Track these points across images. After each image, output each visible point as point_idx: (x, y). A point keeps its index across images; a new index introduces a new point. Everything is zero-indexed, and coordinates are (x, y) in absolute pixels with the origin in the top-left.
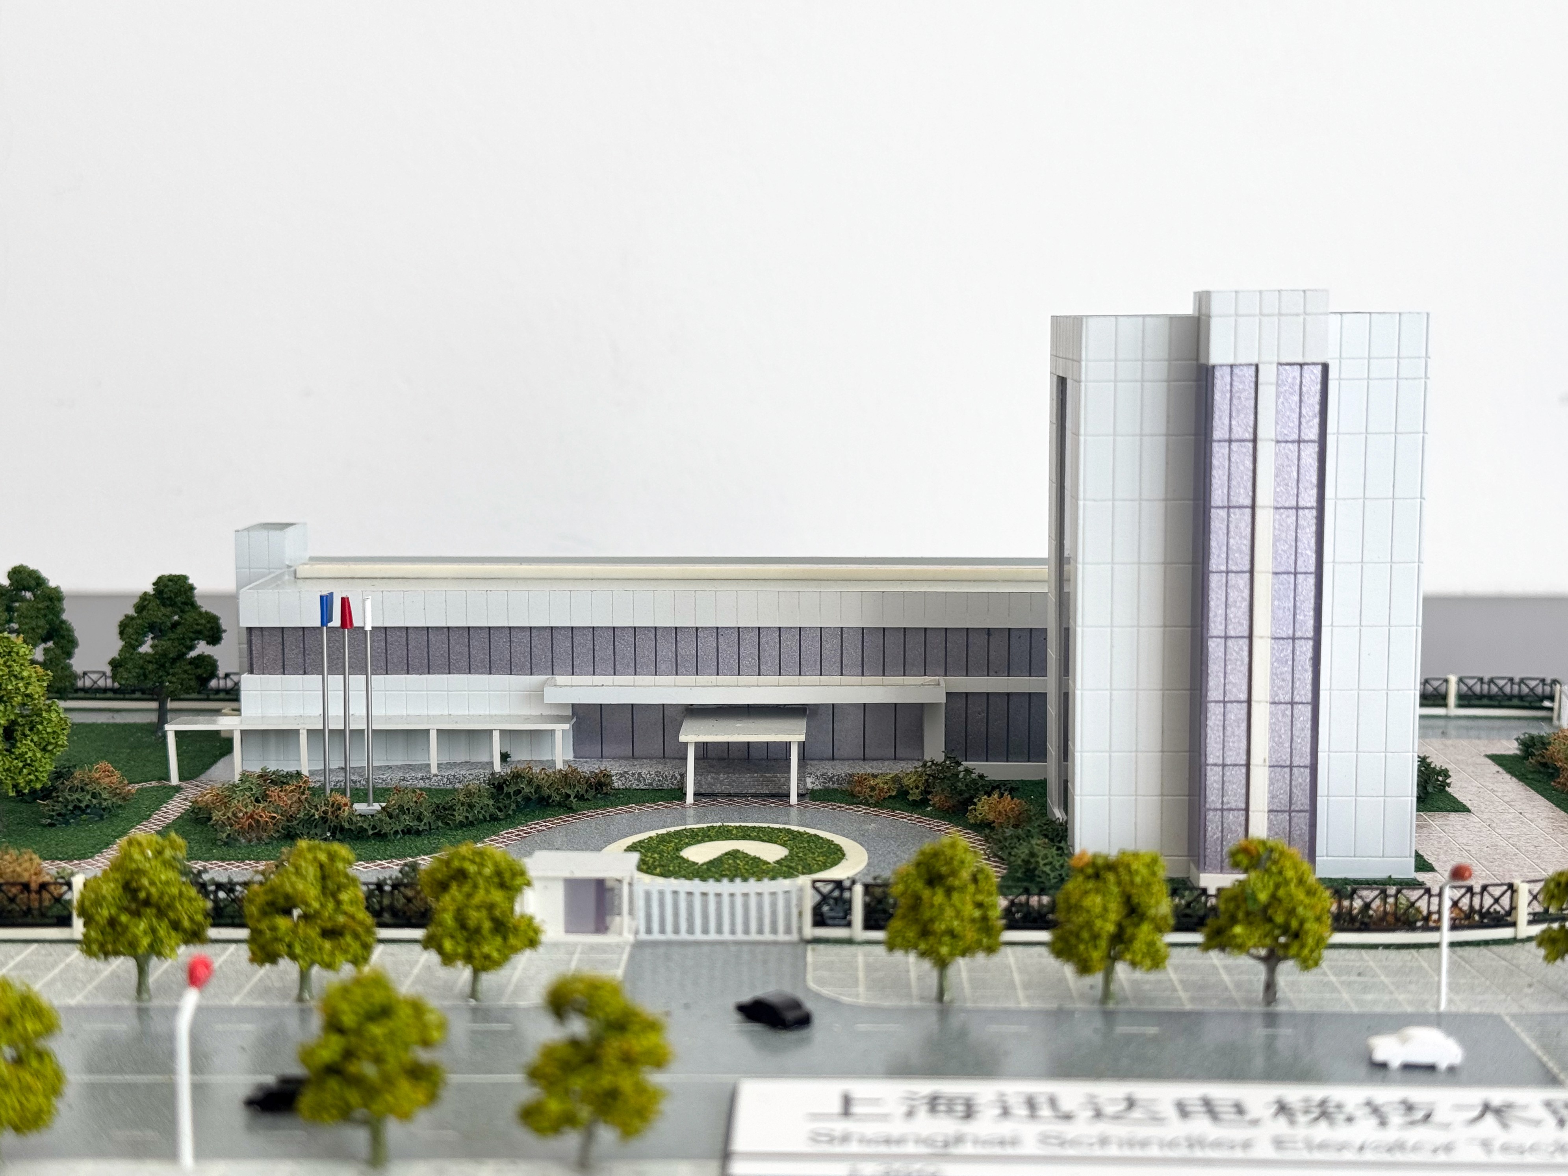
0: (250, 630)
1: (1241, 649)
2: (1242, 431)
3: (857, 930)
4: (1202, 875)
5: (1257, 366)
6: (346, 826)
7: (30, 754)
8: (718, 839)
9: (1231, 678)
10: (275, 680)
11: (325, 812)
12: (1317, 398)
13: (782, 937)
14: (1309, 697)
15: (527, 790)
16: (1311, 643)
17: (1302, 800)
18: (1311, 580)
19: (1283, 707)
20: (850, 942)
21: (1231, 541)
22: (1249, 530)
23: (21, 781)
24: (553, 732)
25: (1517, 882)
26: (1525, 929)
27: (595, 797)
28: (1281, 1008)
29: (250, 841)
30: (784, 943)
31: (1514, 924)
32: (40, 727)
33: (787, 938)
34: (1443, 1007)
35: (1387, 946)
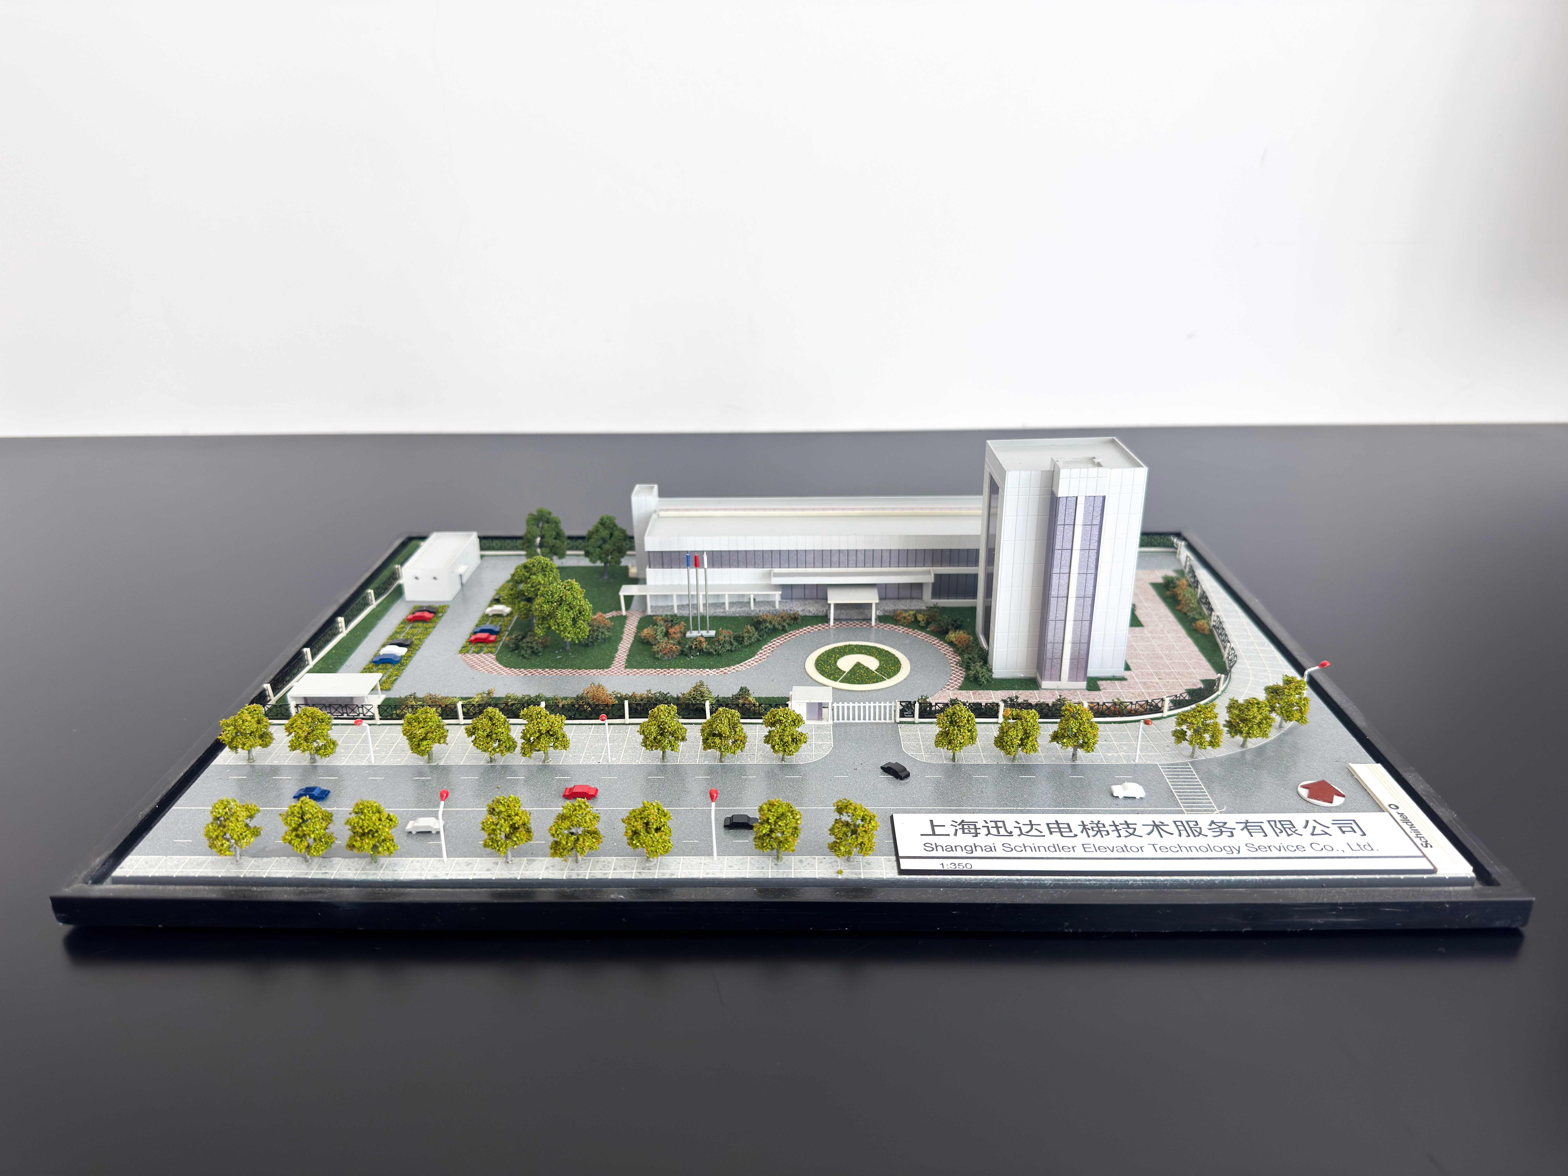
0: (649, 552)
1: (1063, 601)
2: (1069, 521)
3: (917, 719)
4: (1043, 682)
5: (1077, 497)
6: (705, 650)
7: (582, 626)
8: (850, 654)
9: (1058, 612)
10: (660, 571)
11: (696, 644)
12: (1100, 509)
13: (888, 721)
14: (1088, 618)
15: (769, 627)
16: (1091, 599)
17: (1083, 652)
18: (1093, 576)
19: (1078, 622)
20: (914, 723)
21: (1062, 562)
22: (1069, 558)
23: (580, 637)
24: (775, 594)
25: (1164, 697)
26: (1166, 713)
27: (794, 623)
28: (1078, 762)
29: (669, 657)
30: (889, 723)
31: (1162, 712)
32: (583, 613)
33: (890, 721)
34: (1137, 761)
35: (1115, 722)
